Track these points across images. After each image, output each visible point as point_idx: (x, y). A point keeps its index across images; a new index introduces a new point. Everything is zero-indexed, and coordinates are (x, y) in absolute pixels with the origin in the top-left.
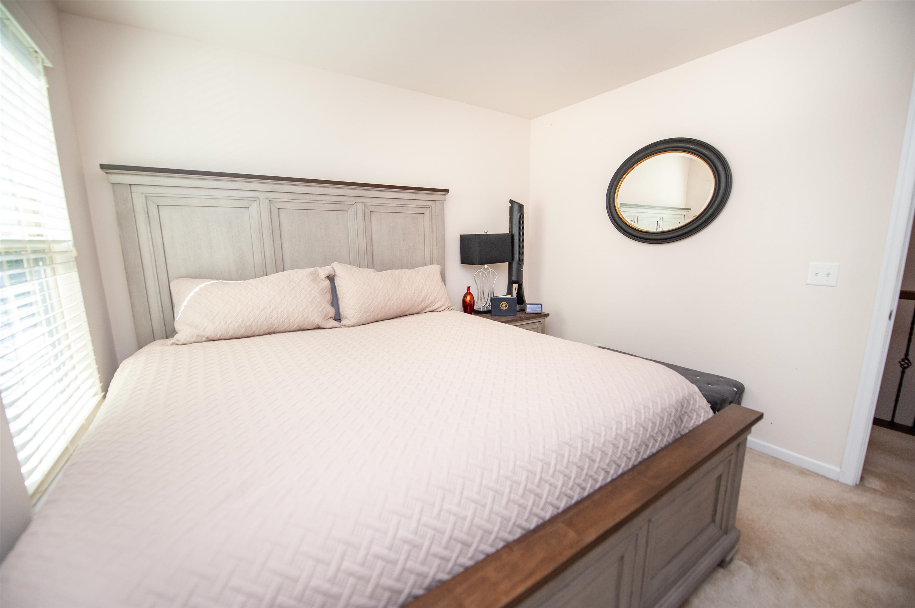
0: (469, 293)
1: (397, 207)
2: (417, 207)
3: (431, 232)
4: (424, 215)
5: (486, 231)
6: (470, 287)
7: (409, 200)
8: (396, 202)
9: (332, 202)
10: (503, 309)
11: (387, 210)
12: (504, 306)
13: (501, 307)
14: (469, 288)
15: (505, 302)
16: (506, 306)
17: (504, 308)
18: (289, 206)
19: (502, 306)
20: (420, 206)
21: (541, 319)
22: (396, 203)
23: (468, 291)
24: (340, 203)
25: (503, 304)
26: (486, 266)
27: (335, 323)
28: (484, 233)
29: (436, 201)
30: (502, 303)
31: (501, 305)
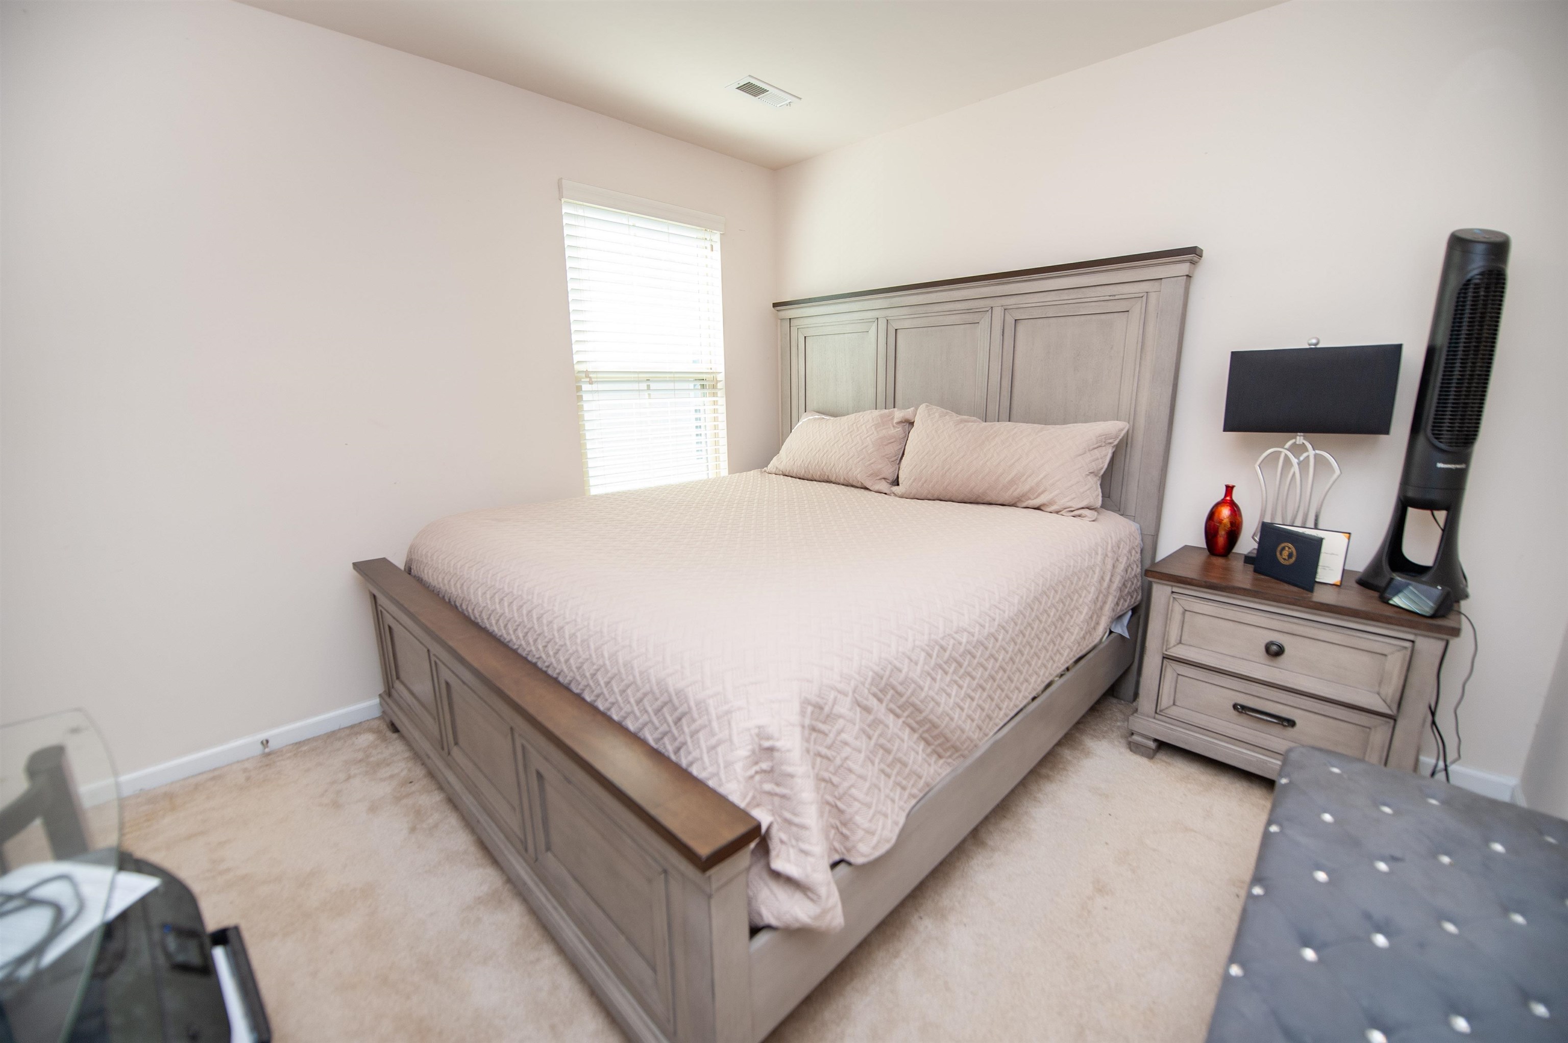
0: (1228, 499)
1: (1065, 305)
2: (1113, 299)
3: (1139, 350)
4: (1128, 314)
5: (1314, 341)
6: (1233, 487)
7: (1093, 288)
8: (1065, 295)
9: (961, 312)
10: (1282, 561)
11: (1046, 314)
12: (1285, 553)
13: (1278, 554)
14: (1229, 489)
15: (1290, 545)
16: (1290, 556)
17: (1284, 559)
18: (907, 324)
19: (1281, 554)
20: (1117, 297)
21: (1416, 635)
22: (1066, 298)
23: (1226, 496)
24: (969, 311)
25: (1283, 549)
26: (1300, 439)
27: (884, 486)
28: (1308, 347)
29: (1161, 279)
30: (1283, 545)
31: (1279, 549)
